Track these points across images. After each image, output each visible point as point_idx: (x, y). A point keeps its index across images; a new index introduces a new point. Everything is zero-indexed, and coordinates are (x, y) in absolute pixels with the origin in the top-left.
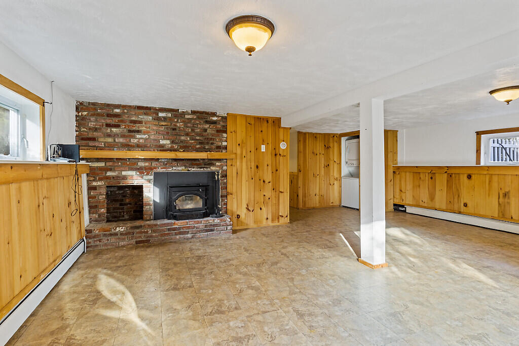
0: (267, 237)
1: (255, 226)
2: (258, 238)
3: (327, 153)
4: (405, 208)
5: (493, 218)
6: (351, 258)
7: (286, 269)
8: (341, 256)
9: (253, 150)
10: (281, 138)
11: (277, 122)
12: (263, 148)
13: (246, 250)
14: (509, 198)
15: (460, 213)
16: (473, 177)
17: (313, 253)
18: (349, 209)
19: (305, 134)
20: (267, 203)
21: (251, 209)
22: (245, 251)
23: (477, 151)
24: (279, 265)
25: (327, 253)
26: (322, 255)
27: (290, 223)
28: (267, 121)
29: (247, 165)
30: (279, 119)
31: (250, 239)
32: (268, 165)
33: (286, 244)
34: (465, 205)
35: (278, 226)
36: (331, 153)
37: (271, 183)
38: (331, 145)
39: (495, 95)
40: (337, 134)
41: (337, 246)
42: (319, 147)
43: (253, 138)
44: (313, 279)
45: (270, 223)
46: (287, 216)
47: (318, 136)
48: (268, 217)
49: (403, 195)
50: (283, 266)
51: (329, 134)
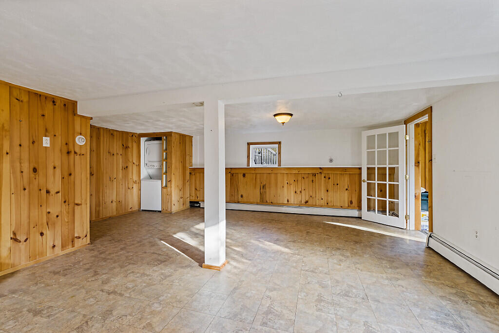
0: (65, 275)
1: (31, 263)
2: (49, 282)
3: (126, 154)
4: (200, 204)
5: (257, 204)
6: (193, 267)
7: (130, 315)
8: (182, 267)
9: (26, 143)
10: (78, 128)
11: (70, 106)
12: (46, 142)
13: (37, 313)
14: (265, 189)
15: (238, 202)
16: (246, 175)
17: (149, 275)
18: (151, 212)
19: (99, 129)
20: (54, 224)
21: (22, 238)
22: (35, 315)
23: (248, 157)
24: (115, 313)
25: (167, 270)
26: (162, 274)
27: (91, 243)
28: (54, 102)
29: (13, 167)
30: (74, 104)
31: (33, 288)
32: (55, 168)
33: (104, 277)
34: (242, 196)
35: (74, 253)
36: (130, 154)
37: (60, 194)
38: (130, 145)
39: (277, 117)
40: (136, 133)
41: (170, 258)
42: (117, 147)
43: (25, 124)
44: (175, 311)
45: (58, 251)
46: (86, 236)
47: (115, 133)
48: (55, 244)
49: (198, 193)
50: (123, 313)
51: (127, 133)
